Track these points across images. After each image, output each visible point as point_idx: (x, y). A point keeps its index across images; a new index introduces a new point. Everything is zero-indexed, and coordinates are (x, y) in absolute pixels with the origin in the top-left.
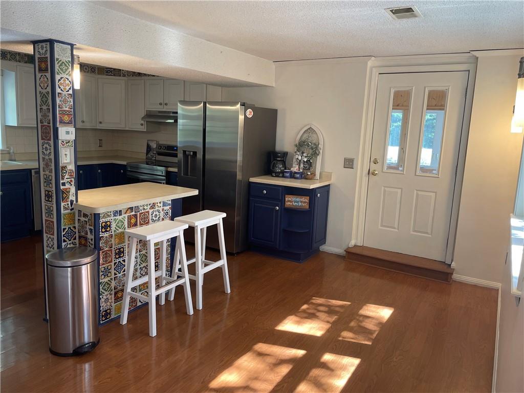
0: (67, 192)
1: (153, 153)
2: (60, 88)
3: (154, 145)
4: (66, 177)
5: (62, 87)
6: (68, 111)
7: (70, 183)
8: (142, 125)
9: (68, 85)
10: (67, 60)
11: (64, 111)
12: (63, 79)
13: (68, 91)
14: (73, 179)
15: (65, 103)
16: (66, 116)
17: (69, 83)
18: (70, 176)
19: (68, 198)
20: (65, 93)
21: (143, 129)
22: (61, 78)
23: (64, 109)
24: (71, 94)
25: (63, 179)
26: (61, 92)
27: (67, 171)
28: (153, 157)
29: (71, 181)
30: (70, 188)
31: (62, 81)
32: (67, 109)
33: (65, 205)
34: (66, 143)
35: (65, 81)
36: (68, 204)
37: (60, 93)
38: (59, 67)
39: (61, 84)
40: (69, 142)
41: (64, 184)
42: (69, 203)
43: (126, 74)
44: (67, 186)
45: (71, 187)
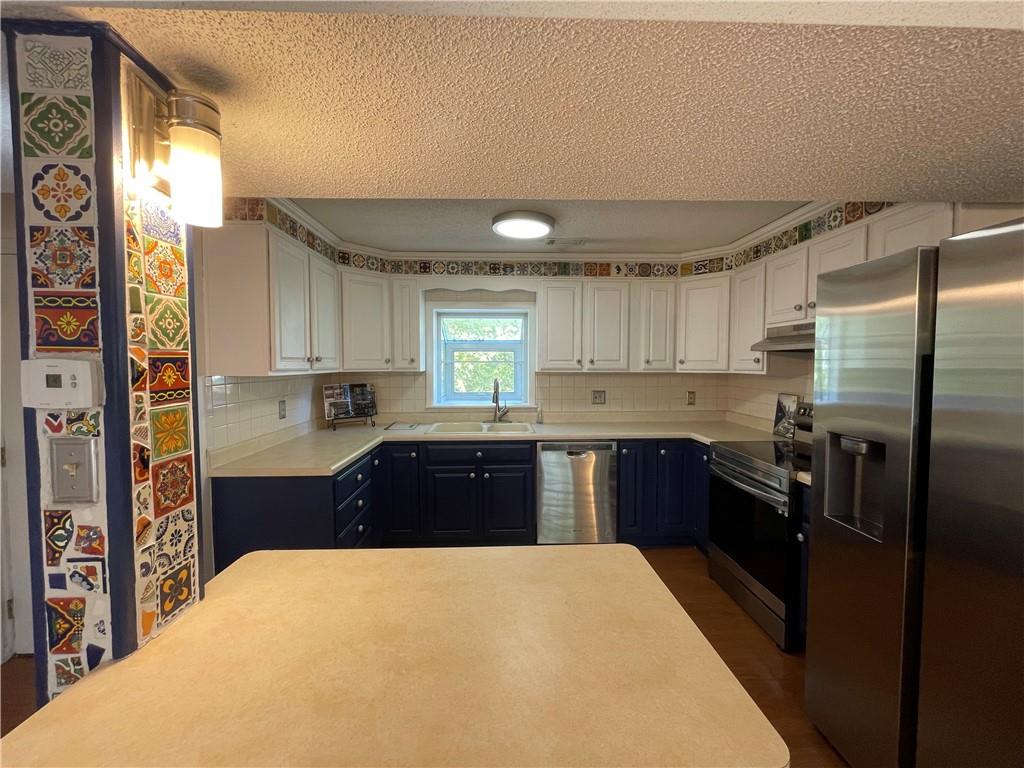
0: (74, 611)
1: (789, 423)
2: (40, 206)
3: (791, 405)
4: (71, 551)
5: (50, 204)
6: (74, 295)
7: (85, 579)
8: (757, 361)
9: (78, 192)
10: (72, 94)
11: (60, 295)
12: (53, 172)
13: (77, 216)
14: (98, 565)
15: (64, 266)
16: (68, 317)
17: (83, 185)
18: (84, 550)
19: (77, 637)
20: (64, 225)
21: (760, 370)
22: (47, 169)
23: (58, 288)
24: (90, 230)
25: (54, 560)
26: (45, 222)
27: (70, 533)
28: (788, 430)
29: (92, 571)
30: (83, 601)
31: (49, 180)
32: (71, 288)
33: (65, 662)
34: (70, 421)
35: (61, 177)
36: (77, 662)
37: (39, 229)
38: (34, 124)
39: (46, 191)
40: (81, 417)
41: (58, 581)
42: (83, 656)
43: (733, 264)
44: (74, 589)
45: (89, 596)
